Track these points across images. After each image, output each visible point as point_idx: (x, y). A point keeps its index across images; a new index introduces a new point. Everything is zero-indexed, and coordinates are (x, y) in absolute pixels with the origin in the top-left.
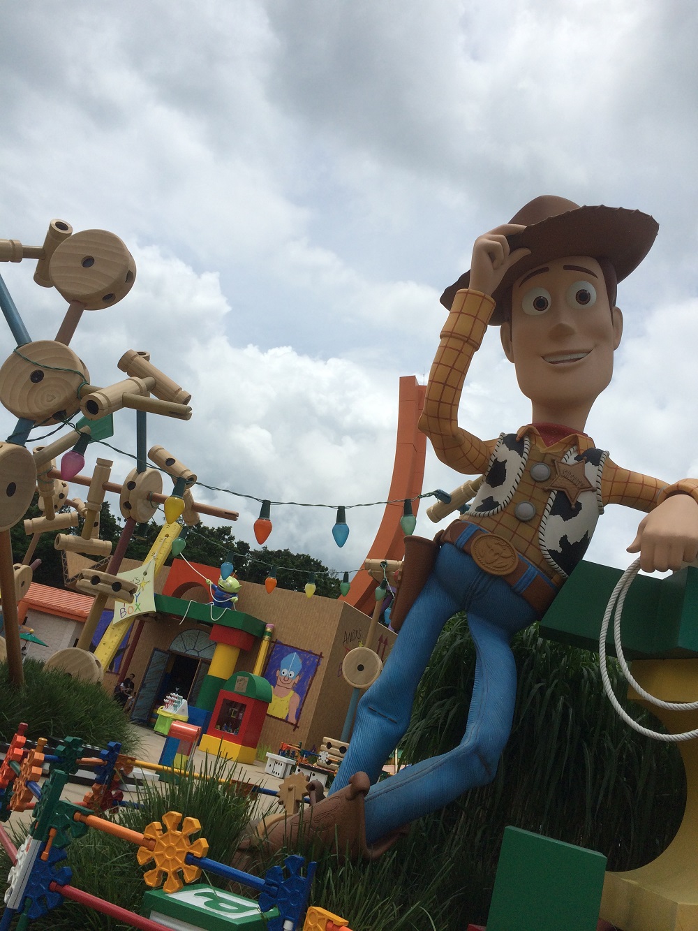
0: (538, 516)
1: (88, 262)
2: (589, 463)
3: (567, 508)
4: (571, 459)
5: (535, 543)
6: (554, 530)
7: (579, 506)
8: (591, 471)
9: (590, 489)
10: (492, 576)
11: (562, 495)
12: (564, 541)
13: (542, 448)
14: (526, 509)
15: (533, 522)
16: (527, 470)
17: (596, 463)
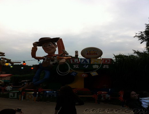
0: (49, 62)
2: (55, 57)
4: (52, 57)
5: (49, 64)
11: (51, 60)
12: (53, 63)
13: (49, 57)
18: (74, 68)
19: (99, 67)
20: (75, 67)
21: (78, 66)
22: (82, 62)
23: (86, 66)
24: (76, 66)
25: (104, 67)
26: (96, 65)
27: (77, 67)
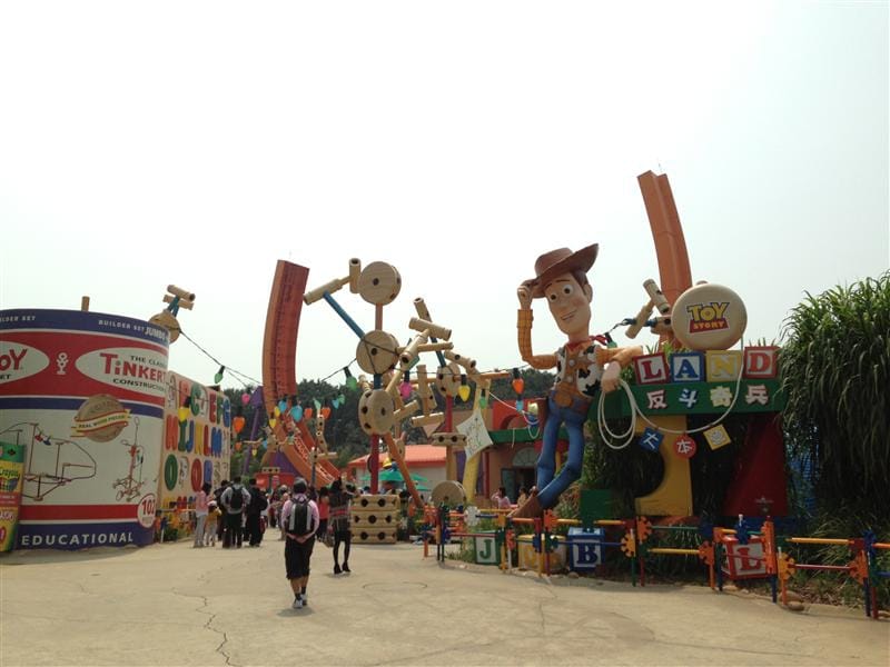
0: (574, 380)
1: (376, 282)
2: (589, 354)
3: (584, 374)
4: (581, 355)
5: (576, 390)
6: (582, 384)
7: (589, 372)
8: (591, 356)
9: (591, 363)
10: (566, 408)
11: (581, 370)
12: (587, 386)
13: (571, 353)
14: (570, 379)
15: (574, 383)
16: (567, 364)
17: (592, 352)
18: (651, 406)
19: (732, 400)
20: (654, 403)
21: (661, 398)
22: (676, 373)
23: (689, 395)
24: (655, 399)
25: (750, 399)
26: (720, 388)
27: (658, 400)
